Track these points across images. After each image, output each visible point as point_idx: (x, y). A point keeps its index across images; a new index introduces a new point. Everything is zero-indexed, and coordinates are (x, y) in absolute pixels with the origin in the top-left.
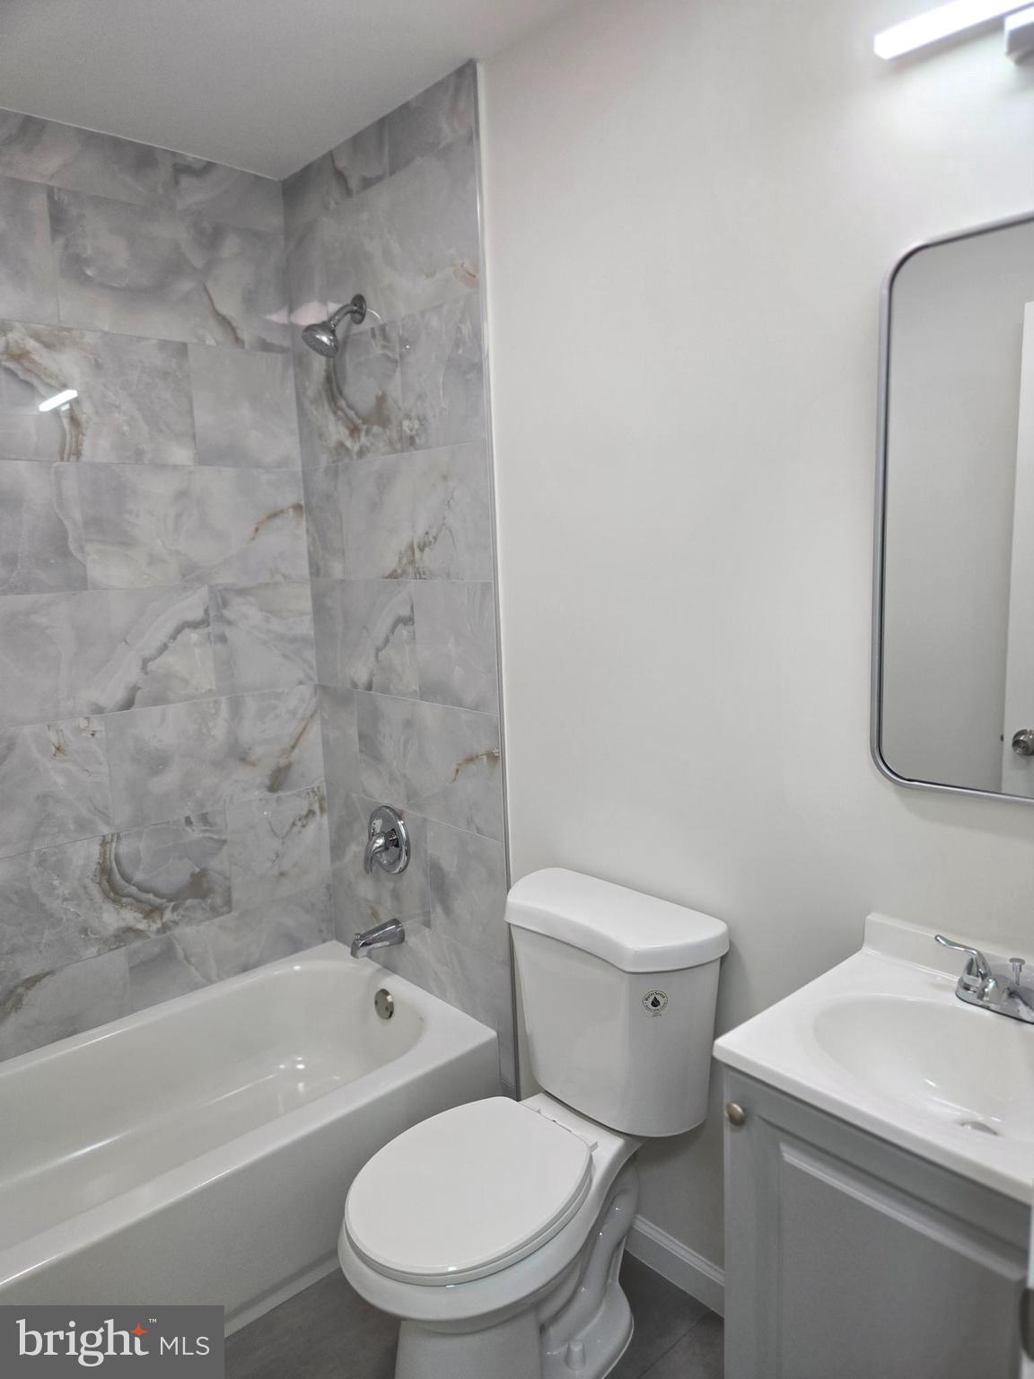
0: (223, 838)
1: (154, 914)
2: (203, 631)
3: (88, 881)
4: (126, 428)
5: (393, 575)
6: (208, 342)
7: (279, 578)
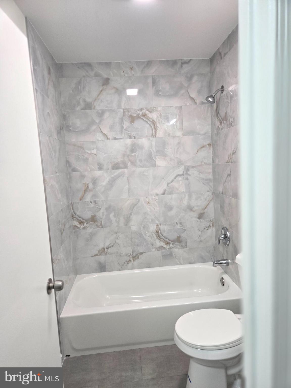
0: (186, 229)
1: (168, 244)
2: (183, 177)
3: (153, 234)
4: (166, 129)
5: (227, 162)
6: (187, 105)
7: (203, 163)
